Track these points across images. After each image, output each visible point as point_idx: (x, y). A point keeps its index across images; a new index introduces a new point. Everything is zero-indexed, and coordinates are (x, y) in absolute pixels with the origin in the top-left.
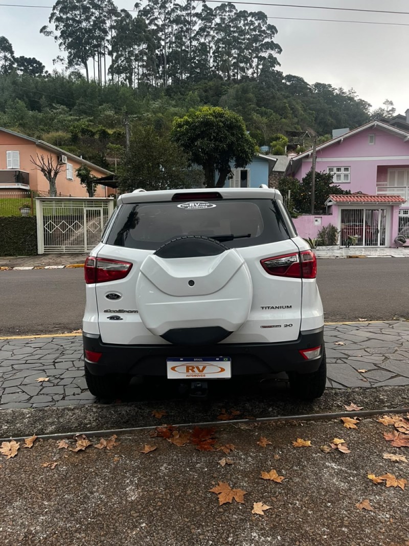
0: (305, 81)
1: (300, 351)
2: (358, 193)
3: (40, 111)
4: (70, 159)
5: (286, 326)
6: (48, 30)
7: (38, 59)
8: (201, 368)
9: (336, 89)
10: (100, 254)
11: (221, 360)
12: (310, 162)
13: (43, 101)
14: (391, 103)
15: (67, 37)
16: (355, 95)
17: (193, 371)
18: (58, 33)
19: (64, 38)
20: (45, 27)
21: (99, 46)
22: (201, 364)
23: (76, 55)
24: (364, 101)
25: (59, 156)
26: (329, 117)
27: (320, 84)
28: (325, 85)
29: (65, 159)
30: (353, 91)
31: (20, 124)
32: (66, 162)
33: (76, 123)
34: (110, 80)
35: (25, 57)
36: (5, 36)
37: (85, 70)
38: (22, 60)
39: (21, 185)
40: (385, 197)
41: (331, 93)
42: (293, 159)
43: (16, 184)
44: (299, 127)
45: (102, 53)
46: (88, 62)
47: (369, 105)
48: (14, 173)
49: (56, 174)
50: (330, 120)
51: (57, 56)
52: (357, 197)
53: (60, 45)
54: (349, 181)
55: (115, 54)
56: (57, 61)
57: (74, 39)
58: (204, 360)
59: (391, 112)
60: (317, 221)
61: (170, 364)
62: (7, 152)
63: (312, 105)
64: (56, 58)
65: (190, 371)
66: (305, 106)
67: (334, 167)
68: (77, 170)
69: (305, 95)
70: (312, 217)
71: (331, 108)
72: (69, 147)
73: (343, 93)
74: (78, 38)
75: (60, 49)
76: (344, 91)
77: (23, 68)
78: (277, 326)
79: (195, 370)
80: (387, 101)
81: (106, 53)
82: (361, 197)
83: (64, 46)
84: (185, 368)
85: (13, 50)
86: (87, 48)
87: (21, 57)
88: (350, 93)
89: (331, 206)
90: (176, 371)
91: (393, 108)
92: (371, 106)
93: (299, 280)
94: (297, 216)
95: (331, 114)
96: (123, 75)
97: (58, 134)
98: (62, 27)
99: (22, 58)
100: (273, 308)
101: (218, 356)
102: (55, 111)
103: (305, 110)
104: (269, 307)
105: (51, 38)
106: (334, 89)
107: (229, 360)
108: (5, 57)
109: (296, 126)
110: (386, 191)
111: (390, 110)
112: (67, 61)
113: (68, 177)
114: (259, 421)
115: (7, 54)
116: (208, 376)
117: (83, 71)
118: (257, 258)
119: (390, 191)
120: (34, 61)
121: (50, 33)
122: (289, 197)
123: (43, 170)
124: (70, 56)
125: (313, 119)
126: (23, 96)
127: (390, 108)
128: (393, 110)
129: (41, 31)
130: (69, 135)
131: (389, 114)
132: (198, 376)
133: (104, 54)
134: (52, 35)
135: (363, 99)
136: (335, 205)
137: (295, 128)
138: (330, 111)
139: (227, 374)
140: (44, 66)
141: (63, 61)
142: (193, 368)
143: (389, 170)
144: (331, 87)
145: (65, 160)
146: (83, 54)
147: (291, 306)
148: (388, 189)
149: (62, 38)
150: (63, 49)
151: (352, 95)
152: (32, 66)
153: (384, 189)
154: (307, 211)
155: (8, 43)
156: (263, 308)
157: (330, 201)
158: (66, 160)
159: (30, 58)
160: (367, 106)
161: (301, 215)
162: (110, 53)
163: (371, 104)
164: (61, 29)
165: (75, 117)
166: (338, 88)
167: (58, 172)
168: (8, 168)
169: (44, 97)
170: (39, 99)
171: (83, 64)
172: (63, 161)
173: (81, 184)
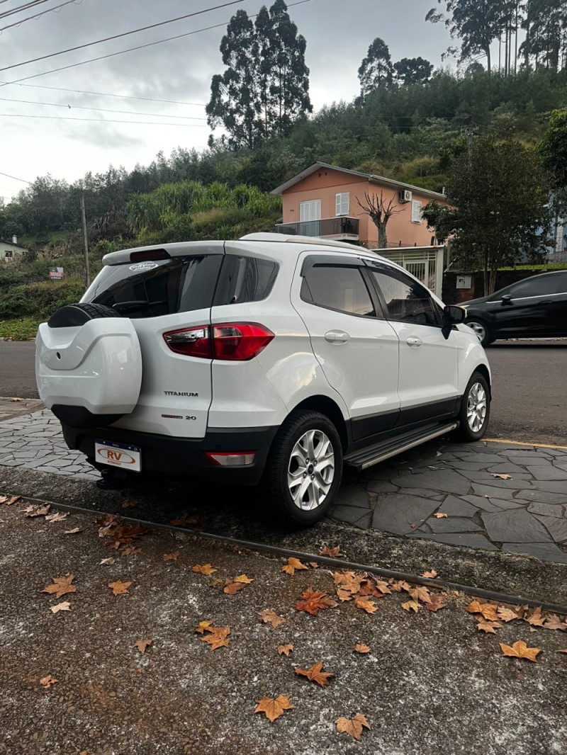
1: (208, 453)
3: (408, 132)
4: (417, 194)
5: (188, 418)
6: (436, 13)
7: (424, 58)
8: (118, 454)
11: (132, 449)
13: (416, 117)
15: (463, 17)
18: (450, 15)
19: (459, 21)
20: (432, 11)
21: (509, 17)
22: (117, 451)
23: (473, 40)
25: (401, 194)
29: (408, 195)
31: (379, 155)
32: (410, 200)
33: (453, 139)
34: (522, 65)
35: (408, 59)
36: (379, 37)
37: (486, 58)
38: (403, 64)
39: (348, 236)
43: (342, 235)
45: (513, 28)
46: (490, 46)
48: (340, 222)
49: (387, 217)
51: (447, 48)
53: (453, 29)
55: (531, 25)
56: (448, 55)
57: (471, 18)
58: (120, 447)
61: (97, 447)
62: (337, 195)
64: (445, 51)
65: (110, 457)
68: (423, 209)
72: (435, 177)
74: (478, 14)
75: (452, 37)
77: (404, 75)
78: (177, 417)
81: (519, 26)
83: (457, 31)
84: (106, 452)
85: (389, 53)
86: (491, 25)
87: (402, 60)
90: (102, 455)
93: (208, 361)
96: (543, 53)
97: (422, 160)
98: (455, 5)
99: (404, 61)
100: (175, 394)
102: (428, 128)
104: (172, 393)
105: (441, 23)
107: (138, 451)
108: (379, 65)
112: (461, 51)
113: (413, 220)
115: (381, 60)
117: (483, 61)
118: (160, 331)
120: (420, 61)
121: (439, 17)
123: (372, 214)
124: (466, 43)
126: (392, 115)
129: (427, 18)
130: (438, 160)
132: (116, 464)
133: (515, 29)
134: (441, 19)
139: (136, 467)
140: (432, 66)
141: (455, 53)
142: (112, 454)
145: (408, 197)
146: (484, 36)
147: (197, 394)
149: (455, 21)
150: (456, 36)
152: (417, 69)
155: (384, 45)
156: (166, 393)
158: (411, 197)
159: (414, 59)
162: (525, 25)
164: (454, 7)
165: (453, 132)
167: (390, 215)
168: (337, 215)
169: (417, 111)
170: (411, 115)
171: (483, 51)
172: (406, 199)
173: (428, 227)
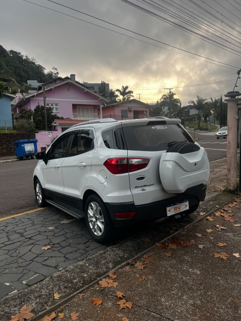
0: (4, 48)
2: (68, 118)
8: (179, 207)
9: (24, 56)
10: (129, 156)
12: (42, 100)
14: (56, 69)
16: (36, 61)
17: (177, 210)
24: (41, 66)
26: (22, 72)
27: (13, 51)
28: (17, 52)
30: (34, 59)
40: (76, 121)
41: (21, 58)
42: (25, 97)
44: (5, 76)
47: (44, 68)
50: (23, 74)
52: (67, 121)
54: (58, 112)
58: (180, 203)
59: (57, 74)
60: (49, 134)
61: (168, 209)
63: (11, 63)
65: (176, 210)
66: (7, 63)
67: (49, 103)
69: (5, 56)
70: (47, 132)
71: (23, 67)
73: (28, 59)
76: (28, 58)
79: (177, 209)
80: (54, 68)
82: (69, 121)
84: (173, 209)
88: (32, 60)
89: (56, 126)
90: (171, 212)
91: (57, 72)
92: (45, 69)
94: (38, 132)
95: (23, 70)
101: (184, 200)
103: (7, 66)
106: (22, 56)
107: (188, 201)
109: (3, 75)
110: (77, 118)
111: (56, 73)
114: (186, 228)
116: (182, 210)
119: (79, 118)
122: (32, 120)
125: (13, 72)
127: (56, 72)
128: (58, 73)
131: (56, 75)
132: (179, 211)
135: (40, 65)
136: (59, 125)
137: (3, 76)
138: (23, 68)
139: (188, 208)
142: (177, 208)
143: (77, 107)
144: (21, 54)
148: (78, 117)
151: (34, 61)
153: (76, 117)
154: (44, 129)
157: (55, 123)
160: (43, 69)
161: (41, 131)
163: (45, 68)
166: (25, 56)
